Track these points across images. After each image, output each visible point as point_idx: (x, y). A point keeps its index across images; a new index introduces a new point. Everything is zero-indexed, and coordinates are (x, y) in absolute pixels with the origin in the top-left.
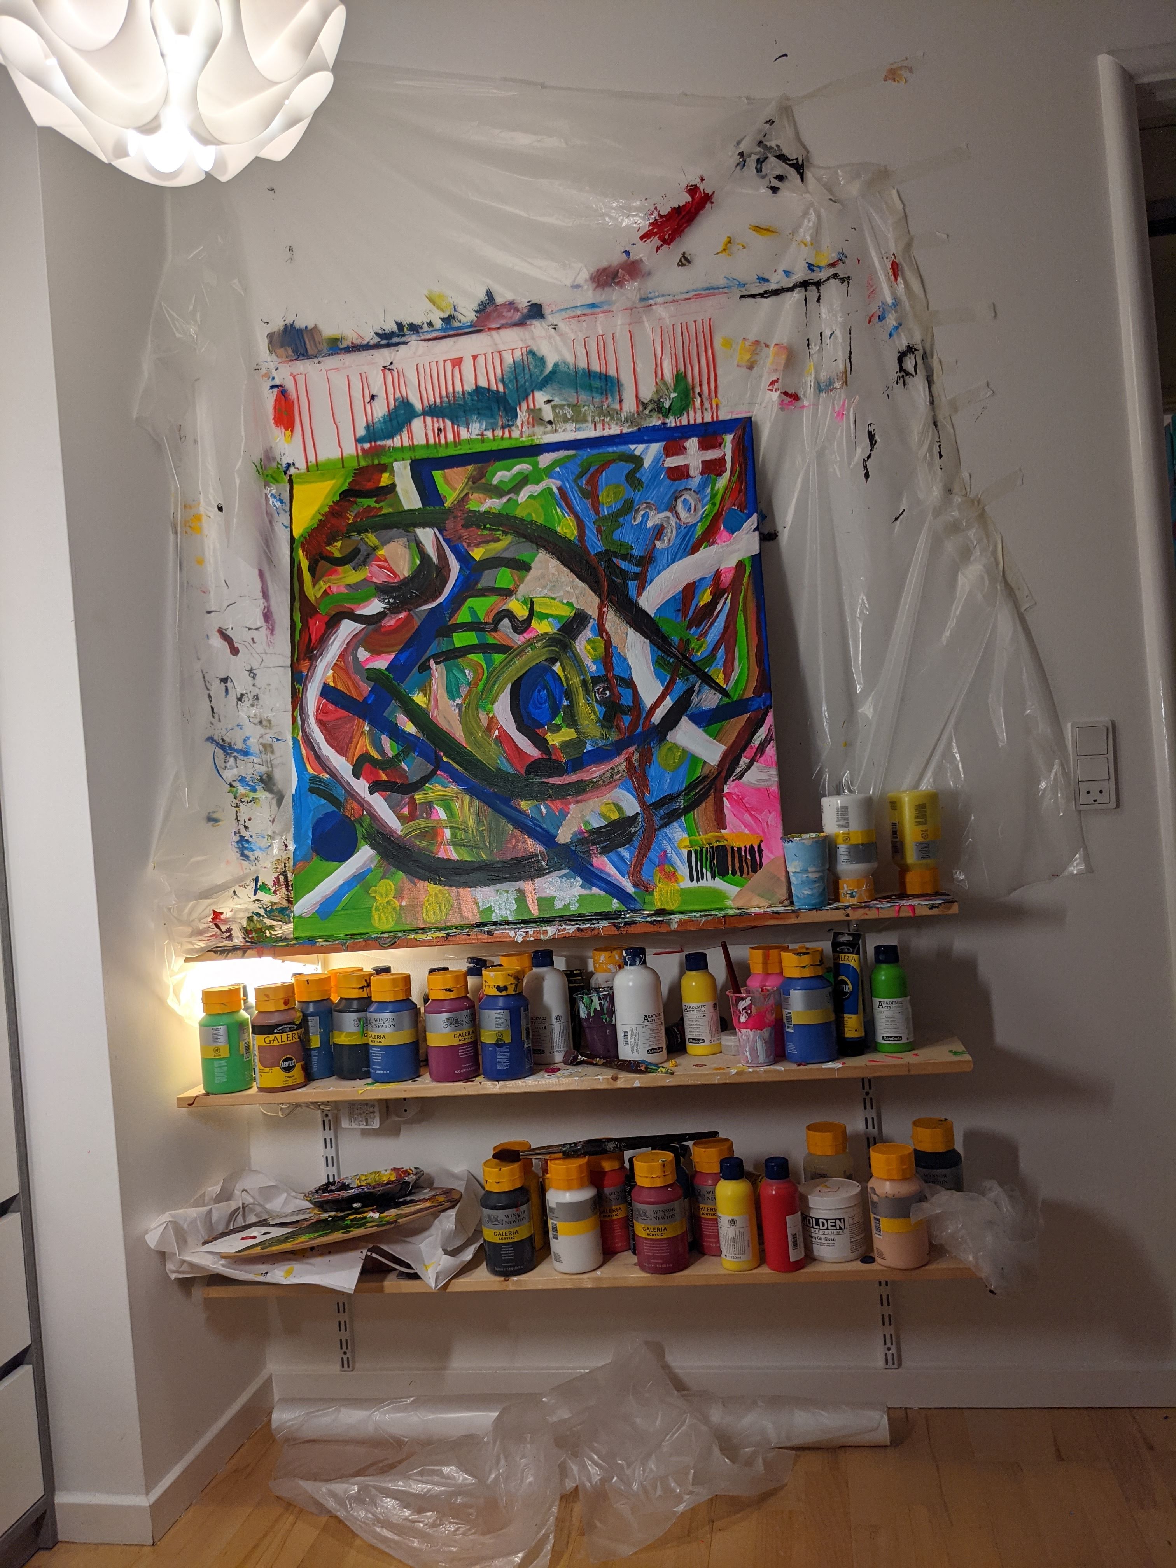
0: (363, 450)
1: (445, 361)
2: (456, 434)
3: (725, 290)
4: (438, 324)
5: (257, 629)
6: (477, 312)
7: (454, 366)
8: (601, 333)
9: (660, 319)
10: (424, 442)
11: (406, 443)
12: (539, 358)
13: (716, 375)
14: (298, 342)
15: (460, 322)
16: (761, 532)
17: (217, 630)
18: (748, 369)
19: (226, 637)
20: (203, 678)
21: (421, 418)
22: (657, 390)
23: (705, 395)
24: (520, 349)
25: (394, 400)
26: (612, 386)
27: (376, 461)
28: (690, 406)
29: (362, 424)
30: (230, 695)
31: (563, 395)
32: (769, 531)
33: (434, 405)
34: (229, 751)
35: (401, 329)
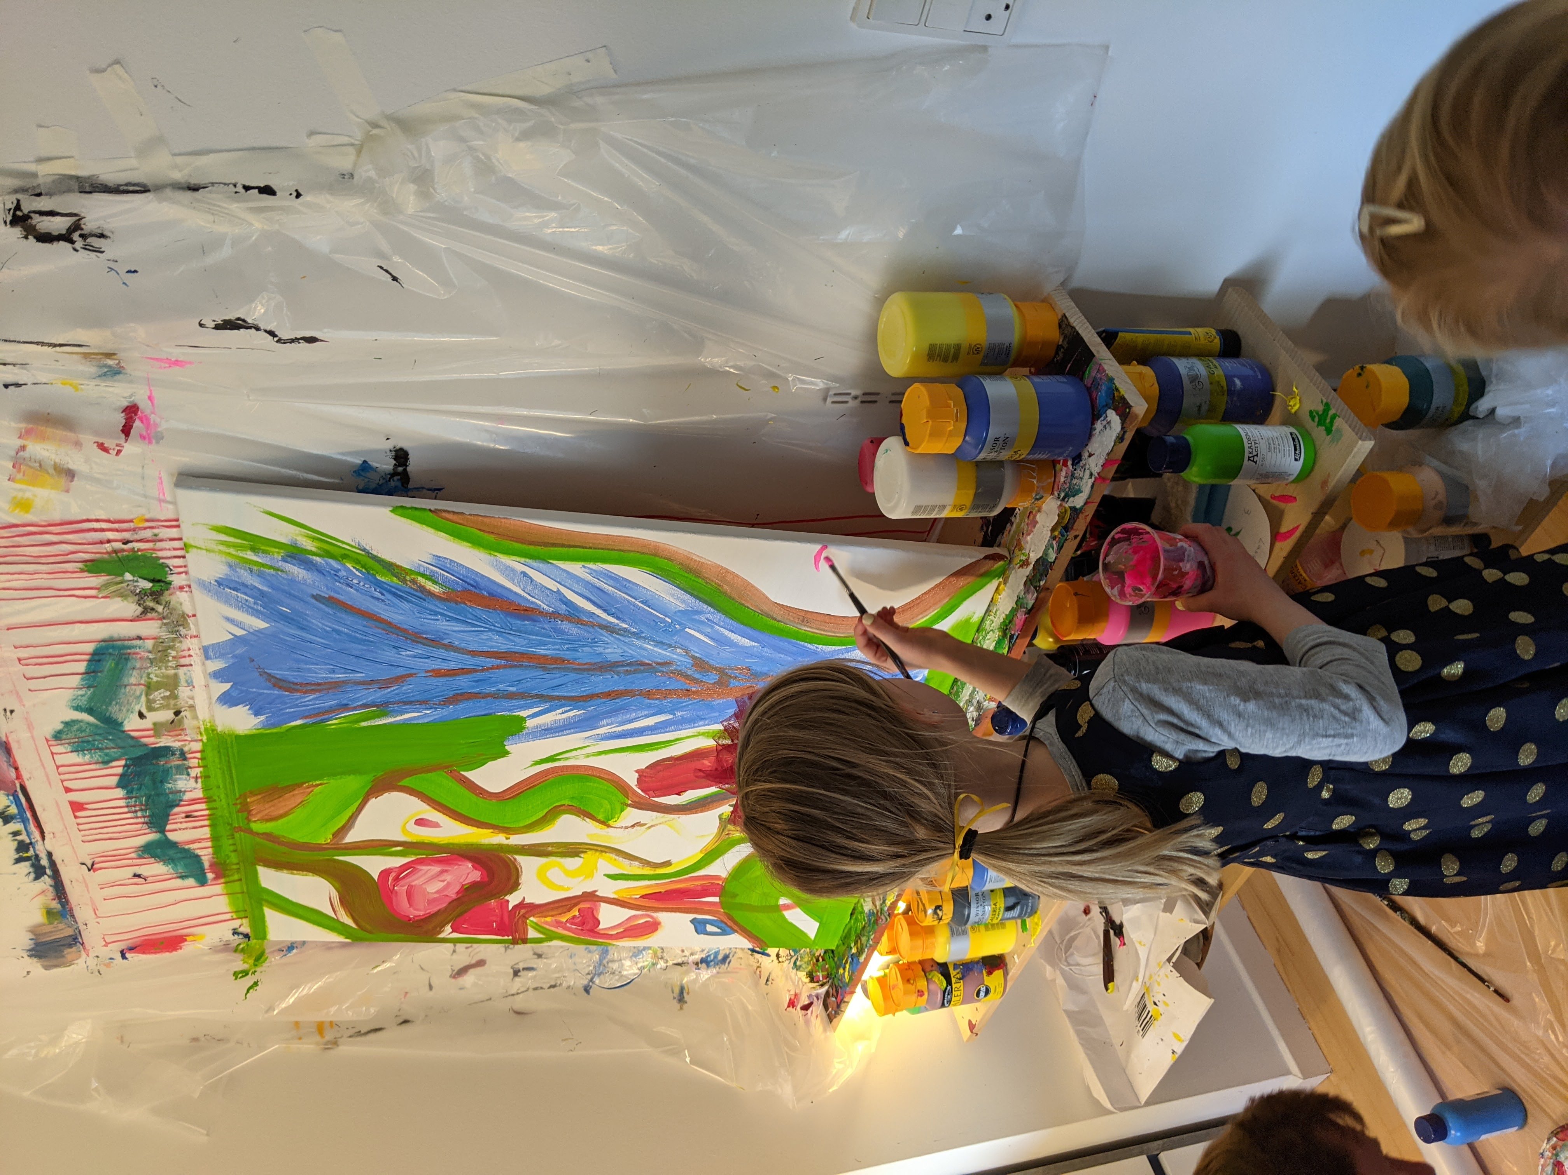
0: (216, 879)
1: (77, 818)
2: (195, 802)
4: (15, 826)
7: (85, 809)
8: (16, 661)
10: (207, 830)
11: (209, 844)
12: (66, 728)
15: (9, 807)
16: (394, 474)
17: (453, 980)
18: (76, 479)
19: (463, 971)
20: (516, 997)
21: (167, 834)
22: (122, 597)
23: (126, 535)
24: (49, 746)
25: (140, 857)
26: (113, 647)
27: (235, 867)
28: (149, 555)
29: (179, 882)
30: (535, 966)
31: (131, 699)
32: (395, 459)
33: (147, 823)
34: (600, 969)
35: (27, 859)
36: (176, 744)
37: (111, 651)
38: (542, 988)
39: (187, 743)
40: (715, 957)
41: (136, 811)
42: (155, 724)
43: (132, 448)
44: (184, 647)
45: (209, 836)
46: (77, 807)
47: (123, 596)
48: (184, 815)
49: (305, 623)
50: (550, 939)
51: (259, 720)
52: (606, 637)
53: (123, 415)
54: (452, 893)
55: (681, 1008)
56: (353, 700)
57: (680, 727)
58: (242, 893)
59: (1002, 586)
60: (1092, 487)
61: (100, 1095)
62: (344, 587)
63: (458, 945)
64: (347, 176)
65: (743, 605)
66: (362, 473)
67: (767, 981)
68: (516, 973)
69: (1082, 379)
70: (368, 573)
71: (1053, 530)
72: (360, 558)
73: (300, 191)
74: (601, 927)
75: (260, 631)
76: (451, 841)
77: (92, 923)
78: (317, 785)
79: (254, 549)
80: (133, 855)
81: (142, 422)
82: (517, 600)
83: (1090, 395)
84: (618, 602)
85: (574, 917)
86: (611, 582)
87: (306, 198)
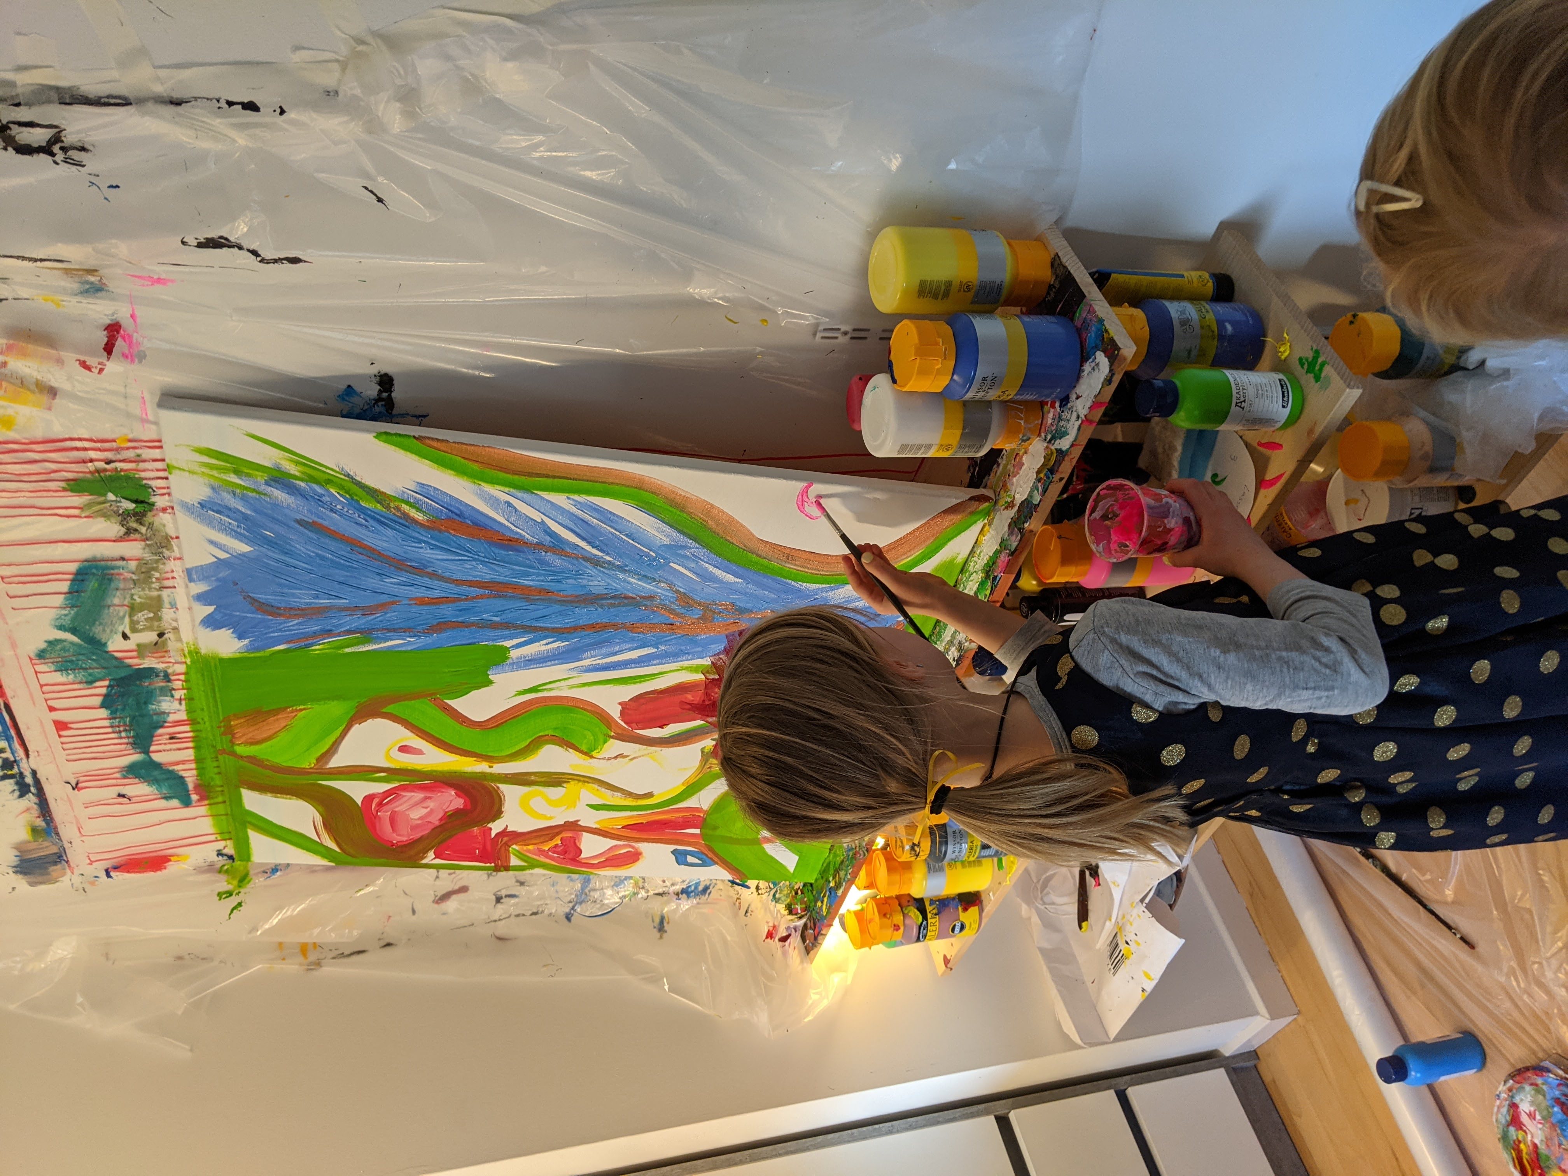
0: (200, 800)
1: (61, 737)
2: (179, 723)
7: (69, 728)
8: (1, 579)
10: (191, 751)
11: (193, 766)
12: (48, 646)
16: (378, 400)
17: (436, 906)
18: (58, 396)
19: (445, 897)
20: (498, 923)
21: (151, 755)
22: (104, 517)
23: (109, 455)
24: (33, 665)
25: (125, 777)
26: (96, 568)
27: (219, 789)
28: (132, 475)
29: (163, 803)
30: (517, 893)
31: (114, 620)
32: (379, 385)
33: (131, 744)
34: (581, 898)
35: (12, 777)
36: (160, 666)
37: (94, 571)
38: (524, 915)
39: (171, 665)
40: (696, 888)
41: (120, 732)
42: (138, 645)
43: (114, 366)
44: (168, 568)
45: (193, 758)
46: (61, 726)
47: (105, 515)
48: (168, 737)
49: (288, 546)
50: (532, 866)
51: (242, 644)
52: (591, 570)
53: (105, 333)
54: (435, 820)
55: (661, 937)
56: (337, 627)
57: (664, 661)
58: (227, 815)
59: (987, 527)
60: (1079, 429)
61: (84, 1009)
62: (328, 512)
63: (441, 871)
64: (331, 94)
65: (728, 540)
66: (347, 398)
67: (747, 912)
68: (498, 900)
69: (1072, 320)
70: (352, 499)
71: (1038, 472)
72: (343, 483)
73: (284, 108)
74: (583, 856)
75: (243, 555)
76: (434, 768)
77: (77, 842)
78: (301, 710)
79: (237, 472)
80: (118, 775)
81: (125, 341)
82: (501, 530)
83: (1080, 336)
84: (602, 534)
85: (556, 846)
86: (596, 515)
87: (291, 115)
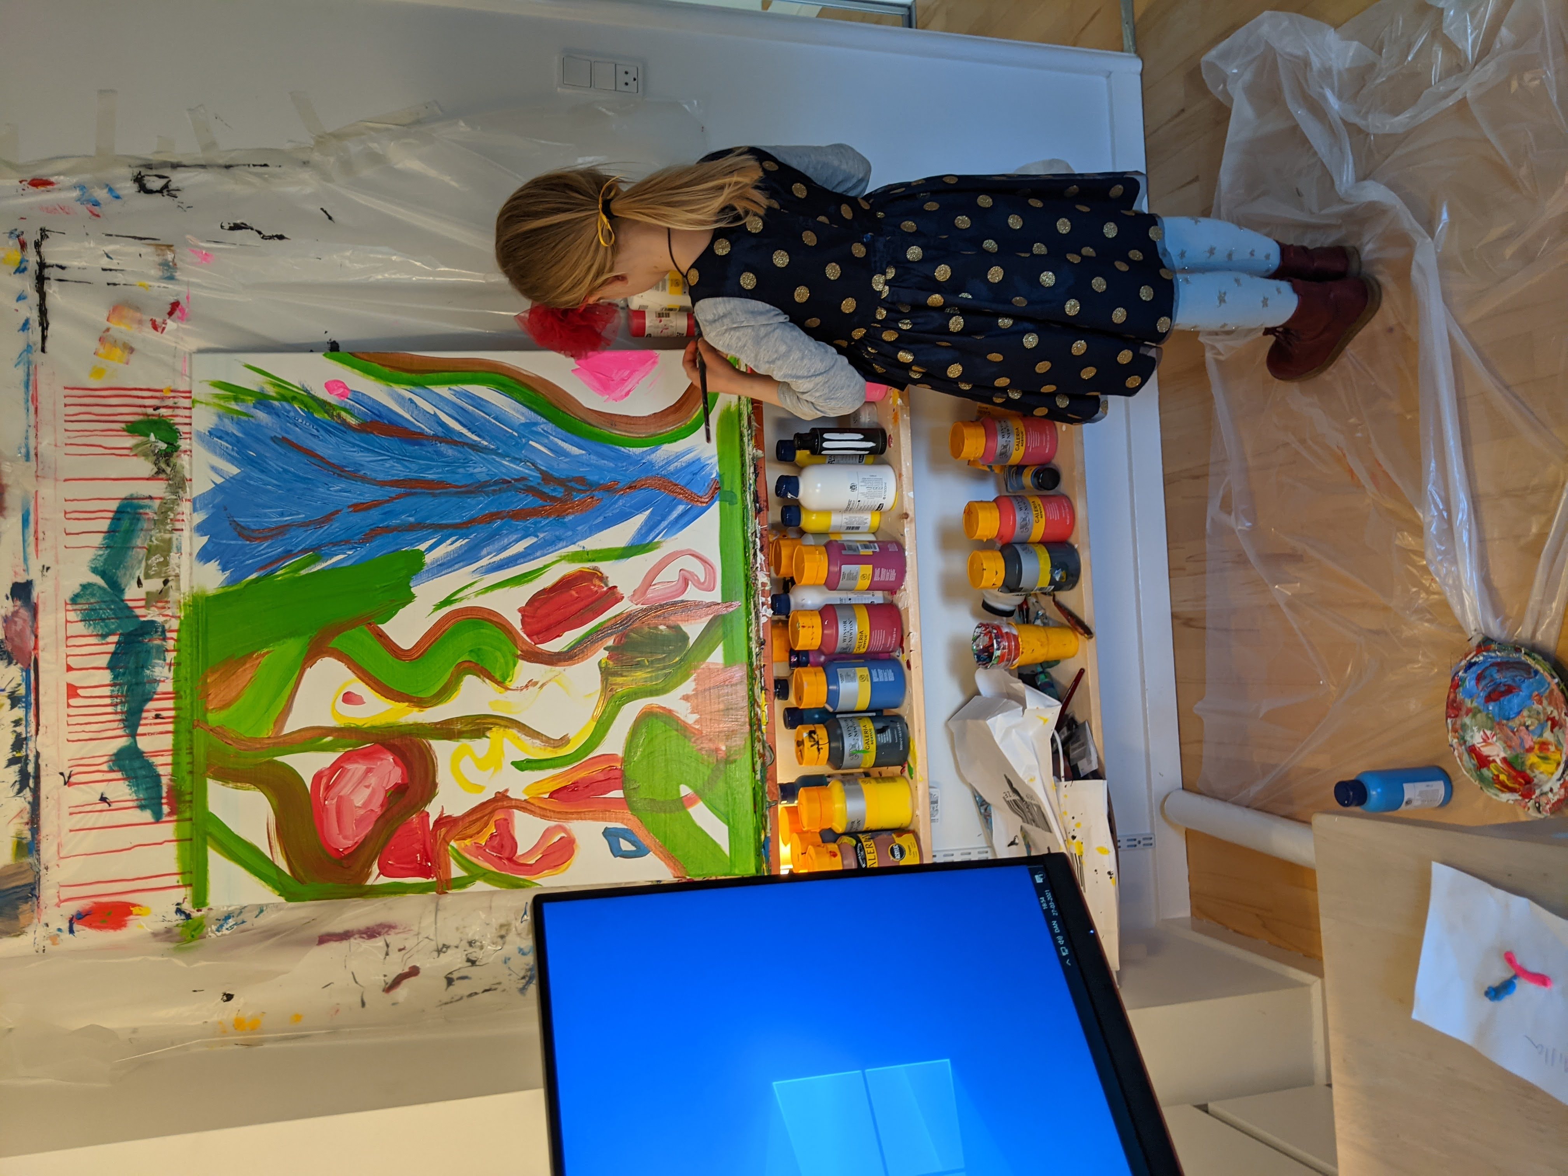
0: (170, 814)
1: (69, 706)
2: (166, 696)
3: (32, 368)
4: (19, 713)
5: (388, 946)
6: (10, 663)
7: (78, 696)
8: (63, 514)
9: (56, 446)
10: (170, 737)
11: (169, 759)
12: (82, 590)
13: (136, 389)
14: (15, 896)
15: (20, 685)
17: (384, 994)
18: (134, 354)
19: (395, 983)
20: (450, 1006)
21: (138, 738)
22: (145, 457)
23: (157, 403)
24: (67, 610)
25: (111, 771)
26: (131, 506)
27: (188, 798)
28: (169, 420)
29: (139, 815)
30: (469, 974)
31: (135, 564)
33: (123, 721)
35: (18, 761)
36: (160, 619)
37: (129, 510)
38: (476, 994)
39: (168, 618)
41: (116, 705)
42: (148, 593)
43: (171, 325)
45: (171, 747)
46: (72, 691)
48: (153, 714)
49: (265, 465)
51: (225, 577)
52: (474, 456)
53: (170, 305)
54: (376, 806)
56: (296, 545)
57: (544, 552)
58: (191, 839)
62: (292, 426)
64: (306, 162)
68: (450, 982)
70: (309, 412)
72: (303, 398)
73: (281, 165)
74: (520, 852)
75: (234, 478)
76: (373, 723)
77: (52, 865)
78: (264, 655)
79: (236, 399)
80: (105, 767)
81: (180, 309)
82: (409, 426)
84: (475, 419)
85: (492, 836)
86: (470, 401)
87: (284, 169)
